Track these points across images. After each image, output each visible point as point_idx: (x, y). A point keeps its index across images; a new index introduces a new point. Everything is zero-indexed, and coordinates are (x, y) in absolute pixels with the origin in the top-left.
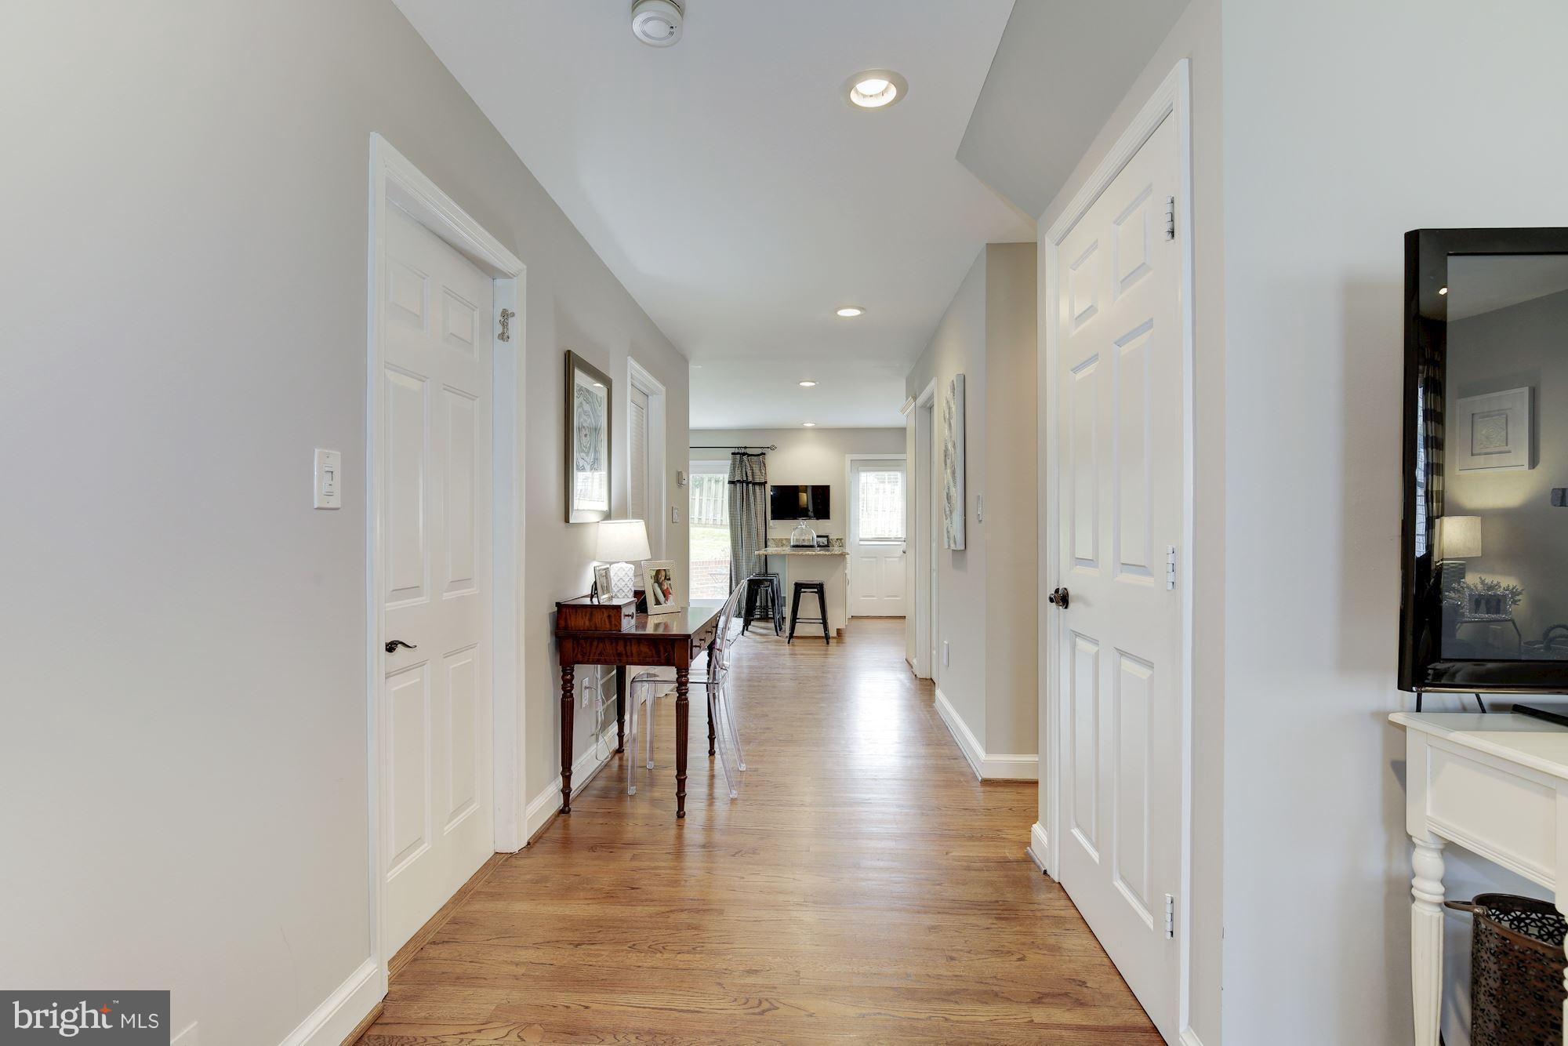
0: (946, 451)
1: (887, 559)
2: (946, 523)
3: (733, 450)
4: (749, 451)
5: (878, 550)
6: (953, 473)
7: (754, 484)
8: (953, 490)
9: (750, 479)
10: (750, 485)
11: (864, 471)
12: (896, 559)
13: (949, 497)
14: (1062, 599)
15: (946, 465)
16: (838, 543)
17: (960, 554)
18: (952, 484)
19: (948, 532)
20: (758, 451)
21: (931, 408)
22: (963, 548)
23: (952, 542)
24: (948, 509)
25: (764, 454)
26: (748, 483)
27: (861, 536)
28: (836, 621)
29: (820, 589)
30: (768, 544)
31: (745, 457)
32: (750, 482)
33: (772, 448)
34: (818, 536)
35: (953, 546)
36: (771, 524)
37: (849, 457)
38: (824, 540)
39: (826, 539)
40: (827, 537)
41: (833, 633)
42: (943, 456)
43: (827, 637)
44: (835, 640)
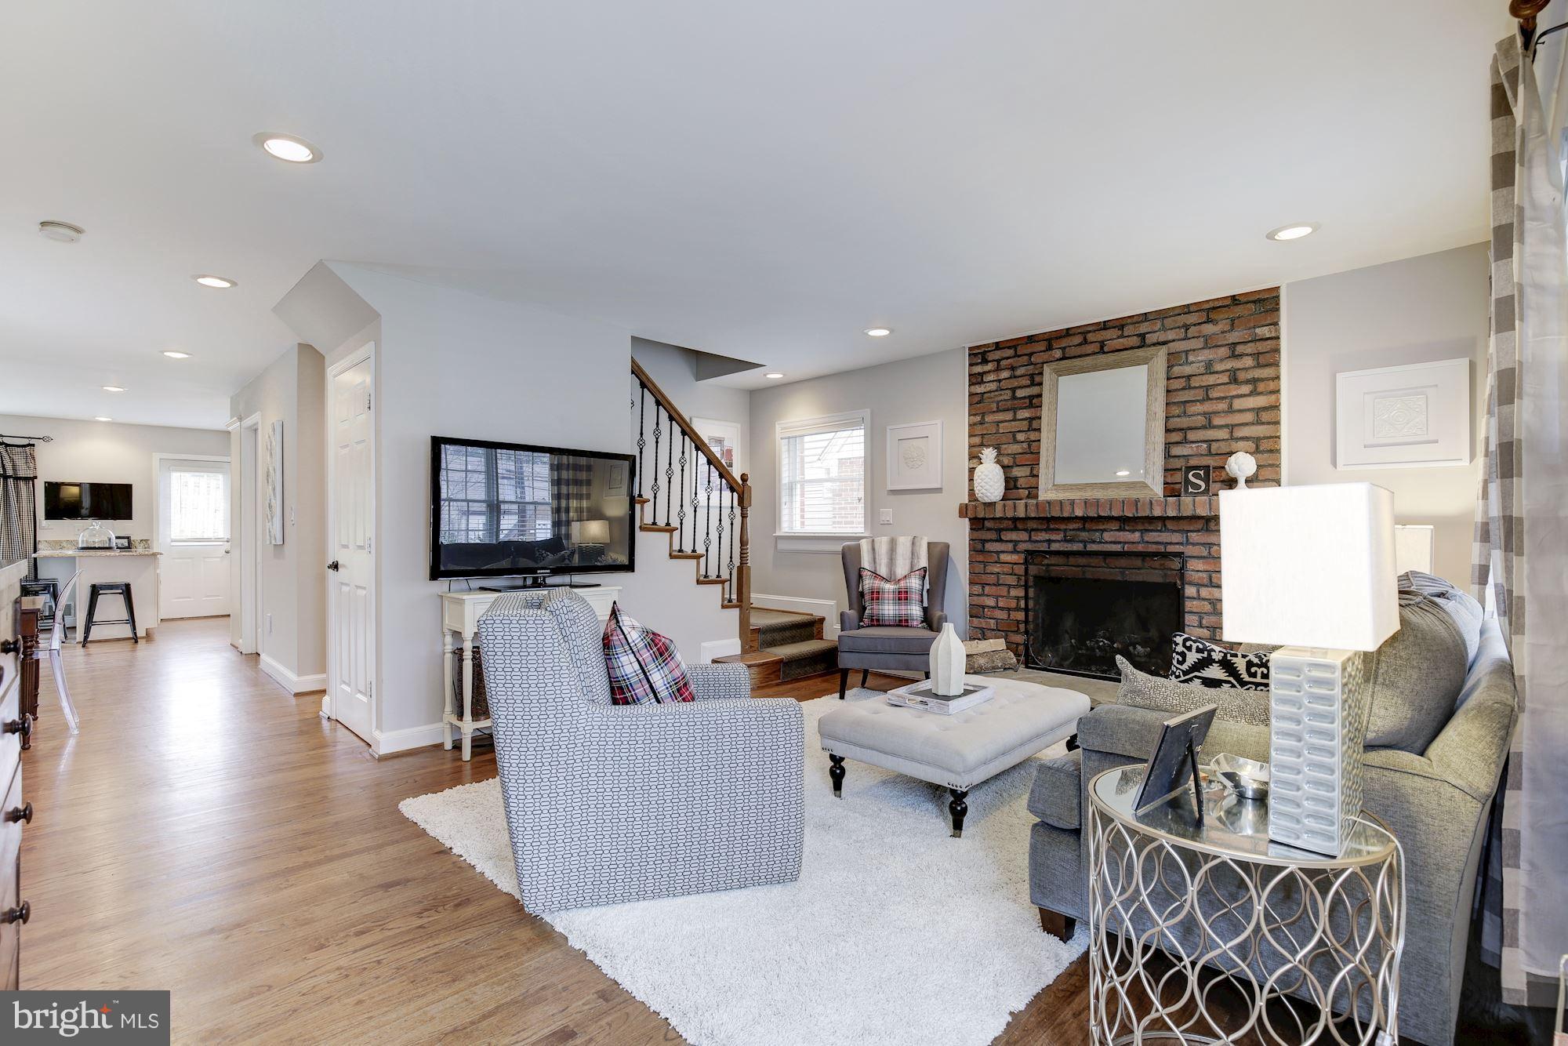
0: (268, 472)
1: (207, 560)
2: (268, 525)
5: (195, 551)
6: (274, 489)
7: (17, 479)
8: (273, 501)
10: (10, 480)
11: (178, 471)
12: (219, 559)
13: (270, 506)
14: (335, 566)
15: (268, 482)
16: (142, 544)
17: (279, 548)
18: (272, 497)
19: (270, 532)
21: (256, 430)
22: (282, 543)
23: (272, 539)
24: (269, 515)
27: (173, 537)
28: (145, 620)
29: (127, 591)
30: (39, 546)
34: (117, 538)
35: (273, 542)
36: (43, 525)
37: (154, 455)
38: (125, 542)
40: (128, 538)
41: (141, 633)
42: (266, 476)
43: (135, 639)
44: (144, 640)
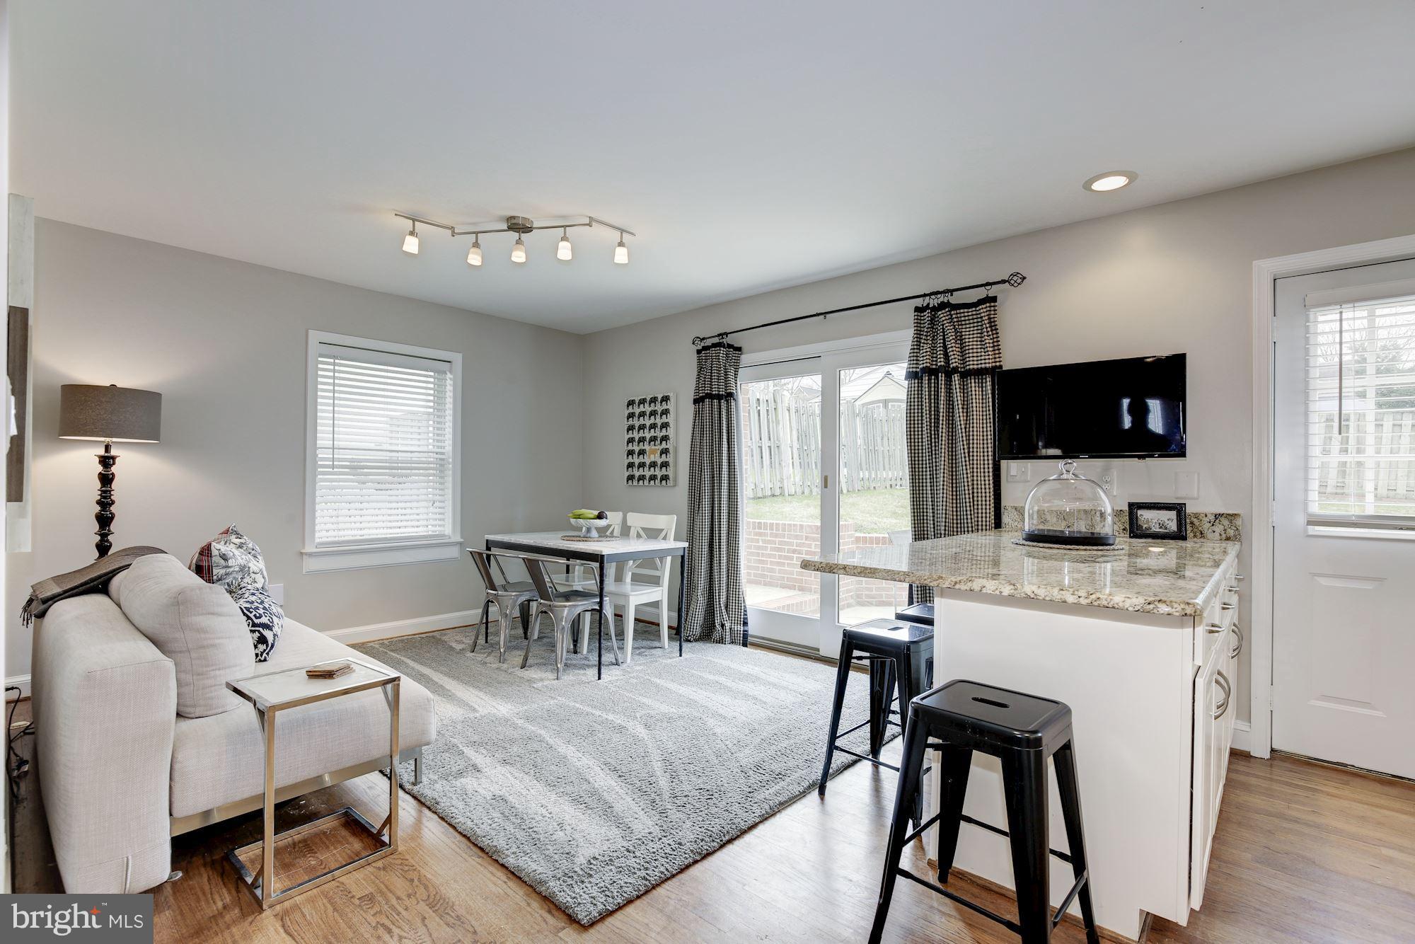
3: (919, 302)
4: (956, 299)
7: (966, 374)
9: (955, 362)
10: (956, 377)
11: (1326, 304)
16: (1218, 528)
20: (981, 293)
25: (994, 299)
26: (949, 373)
27: (1299, 512)
30: (1005, 519)
31: (942, 315)
32: (955, 370)
33: (1016, 280)
36: (1013, 472)
37: (1265, 268)
38: (1169, 520)
39: (1173, 514)
40: (1177, 508)
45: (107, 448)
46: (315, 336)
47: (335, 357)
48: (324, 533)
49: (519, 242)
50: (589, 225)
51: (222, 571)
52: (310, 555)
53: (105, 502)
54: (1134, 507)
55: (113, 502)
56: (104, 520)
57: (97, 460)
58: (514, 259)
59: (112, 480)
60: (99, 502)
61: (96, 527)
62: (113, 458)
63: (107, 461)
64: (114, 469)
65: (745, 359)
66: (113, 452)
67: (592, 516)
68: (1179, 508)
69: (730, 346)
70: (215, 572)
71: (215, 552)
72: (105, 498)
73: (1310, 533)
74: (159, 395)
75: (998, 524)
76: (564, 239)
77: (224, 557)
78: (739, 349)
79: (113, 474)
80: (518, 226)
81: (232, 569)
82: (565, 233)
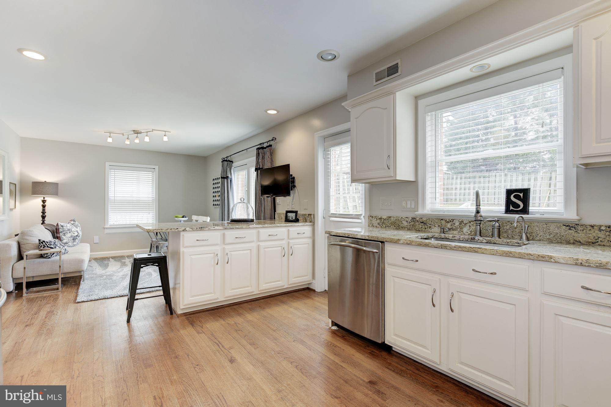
3: (257, 147)
20: (269, 144)
25: (271, 145)
31: (260, 151)
33: (274, 140)
36: (278, 200)
37: (317, 135)
38: (293, 216)
39: (295, 214)
45: (44, 198)
46: (107, 164)
47: (115, 169)
48: (112, 222)
49: (137, 137)
50: (152, 131)
51: (62, 230)
52: (107, 228)
53: (44, 212)
54: (287, 212)
55: (46, 212)
56: (43, 217)
57: (41, 201)
58: (135, 142)
59: (45, 206)
60: (42, 212)
61: (41, 219)
62: (45, 201)
63: (44, 201)
64: (46, 204)
65: (234, 165)
66: (45, 199)
67: (181, 217)
68: (296, 212)
69: (229, 161)
70: (60, 230)
71: (59, 225)
72: (43, 211)
73: (331, 220)
74: (58, 183)
75: (274, 219)
76: (147, 136)
77: (62, 226)
78: (232, 162)
79: (45, 205)
80: (136, 132)
81: (65, 230)
82: (147, 134)
